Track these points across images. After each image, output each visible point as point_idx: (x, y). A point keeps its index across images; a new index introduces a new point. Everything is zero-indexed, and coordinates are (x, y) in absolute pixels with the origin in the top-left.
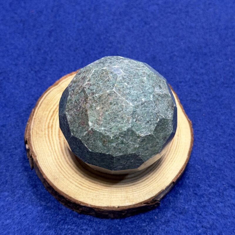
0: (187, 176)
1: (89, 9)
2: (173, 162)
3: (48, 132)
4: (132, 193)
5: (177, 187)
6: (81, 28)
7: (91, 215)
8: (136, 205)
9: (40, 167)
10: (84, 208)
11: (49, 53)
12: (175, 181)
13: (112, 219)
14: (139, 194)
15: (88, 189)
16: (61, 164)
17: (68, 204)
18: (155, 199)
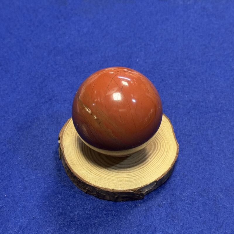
2: (159, 168)
4: (125, 182)
7: (93, 195)
8: (125, 191)
9: (64, 155)
10: (89, 187)
12: (157, 180)
13: (108, 200)
14: (129, 184)
15: (94, 175)
17: (79, 184)
18: (141, 191)
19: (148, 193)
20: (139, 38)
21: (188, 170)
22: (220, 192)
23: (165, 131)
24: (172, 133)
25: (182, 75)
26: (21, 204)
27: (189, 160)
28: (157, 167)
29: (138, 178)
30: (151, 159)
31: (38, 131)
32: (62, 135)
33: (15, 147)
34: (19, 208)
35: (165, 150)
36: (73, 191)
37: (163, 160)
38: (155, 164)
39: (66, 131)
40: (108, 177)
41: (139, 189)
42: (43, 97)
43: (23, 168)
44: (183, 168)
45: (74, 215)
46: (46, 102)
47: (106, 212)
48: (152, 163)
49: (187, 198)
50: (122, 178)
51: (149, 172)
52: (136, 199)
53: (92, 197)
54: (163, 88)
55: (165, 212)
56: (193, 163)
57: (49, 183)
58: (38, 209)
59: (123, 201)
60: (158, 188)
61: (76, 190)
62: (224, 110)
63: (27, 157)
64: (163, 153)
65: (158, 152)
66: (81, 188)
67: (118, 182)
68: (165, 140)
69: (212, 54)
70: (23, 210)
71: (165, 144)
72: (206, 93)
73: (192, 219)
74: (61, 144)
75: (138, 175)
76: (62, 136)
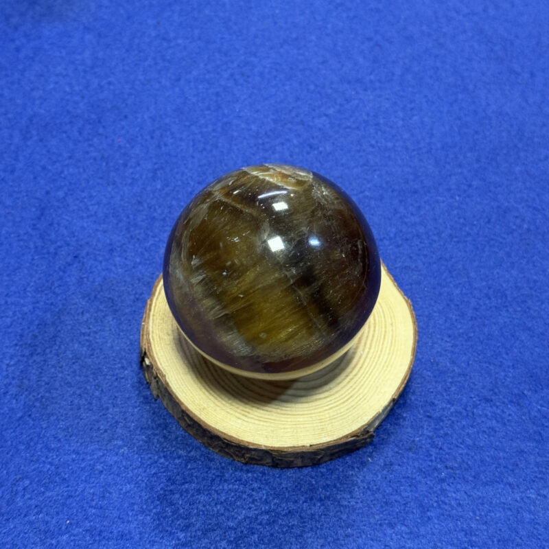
0: (411, 391)
1: (214, 130)
2: (389, 367)
4: (330, 422)
5: (398, 408)
6: (204, 162)
7: (263, 465)
8: (339, 441)
9: (173, 392)
10: (253, 453)
11: (157, 207)
12: (396, 397)
13: (300, 468)
14: (341, 422)
15: (257, 422)
17: (226, 450)
28: (383, 367)
29: (353, 403)
30: (363, 350)
32: (148, 343)
35: (385, 321)
37: (390, 347)
39: (153, 332)
41: (366, 428)
48: (371, 359)
50: (320, 412)
51: (371, 383)
53: (261, 470)
55: (428, 460)
59: (331, 460)
64: (383, 330)
65: (374, 331)
66: (231, 456)
67: (315, 425)
74: (154, 367)
75: (351, 397)
76: (148, 347)
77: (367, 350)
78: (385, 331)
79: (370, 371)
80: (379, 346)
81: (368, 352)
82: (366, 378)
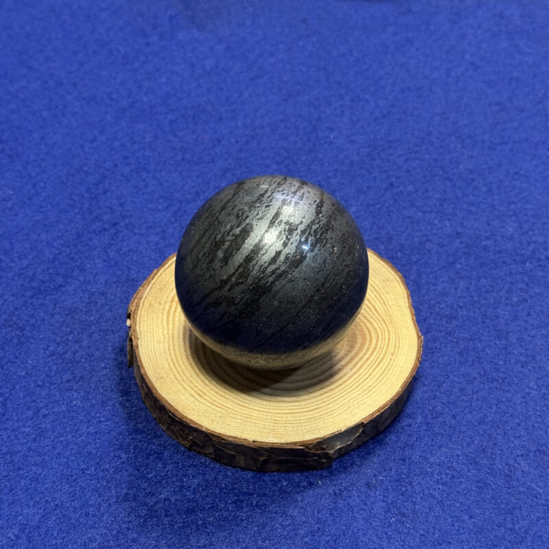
2: (371, 392)
3: (170, 307)
4: (285, 425)
7: (206, 455)
8: (285, 445)
9: (139, 356)
10: (195, 434)
12: (365, 422)
13: (243, 469)
14: (296, 428)
15: (209, 404)
16: (177, 359)
17: (172, 427)
18: (324, 447)
19: (343, 453)
20: (339, 83)
21: (444, 401)
22: (522, 456)
23: (391, 304)
24: (409, 310)
25: (441, 173)
26: (26, 472)
27: (449, 377)
28: (365, 390)
29: (317, 415)
30: (351, 370)
31: (81, 298)
32: (136, 306)
33: (23, 335)
34: (22, 481)
35: (387, 350)
36: (157, 443)
37: (381, 374)
38: (362, 382)
39: (146, 298)
40: (242, 411)
41: (320, 442)
42: (97, 217)
43: (38, 386)
44: (433, 396)
45: (156, 503)
46: (105, 229)
47: (236, 498)
48: (355, 379)
49: (438, 467)
50: (278, 413)
51: (344, 401)
52: (312, 468)
53: (202, 460)
54: (392, 202)
55: (383, 501)
56: (458, 383)
57: (101, 422)
58: (68, 485)
59: (278, 471)
60: (367, 442)
61: (165, 443)
62: (540, 260)
63: (50, 359)
64: (382, 356)
65: (371, 355)
66: (177, 437)
67: (266, 424)
68: (390, 326)
69: (516, 124)
70: (31, 485)
71: (389, 335)
72: (498, 217)
73: (450, 520)
74: (132, 329)
75: (317, 409)
76: (135, 309)
77: (355, 370)
78: (383, 358)
79: (349, 390)
80: (370, 369)
81: (356, 373)
82: (341, 395)
